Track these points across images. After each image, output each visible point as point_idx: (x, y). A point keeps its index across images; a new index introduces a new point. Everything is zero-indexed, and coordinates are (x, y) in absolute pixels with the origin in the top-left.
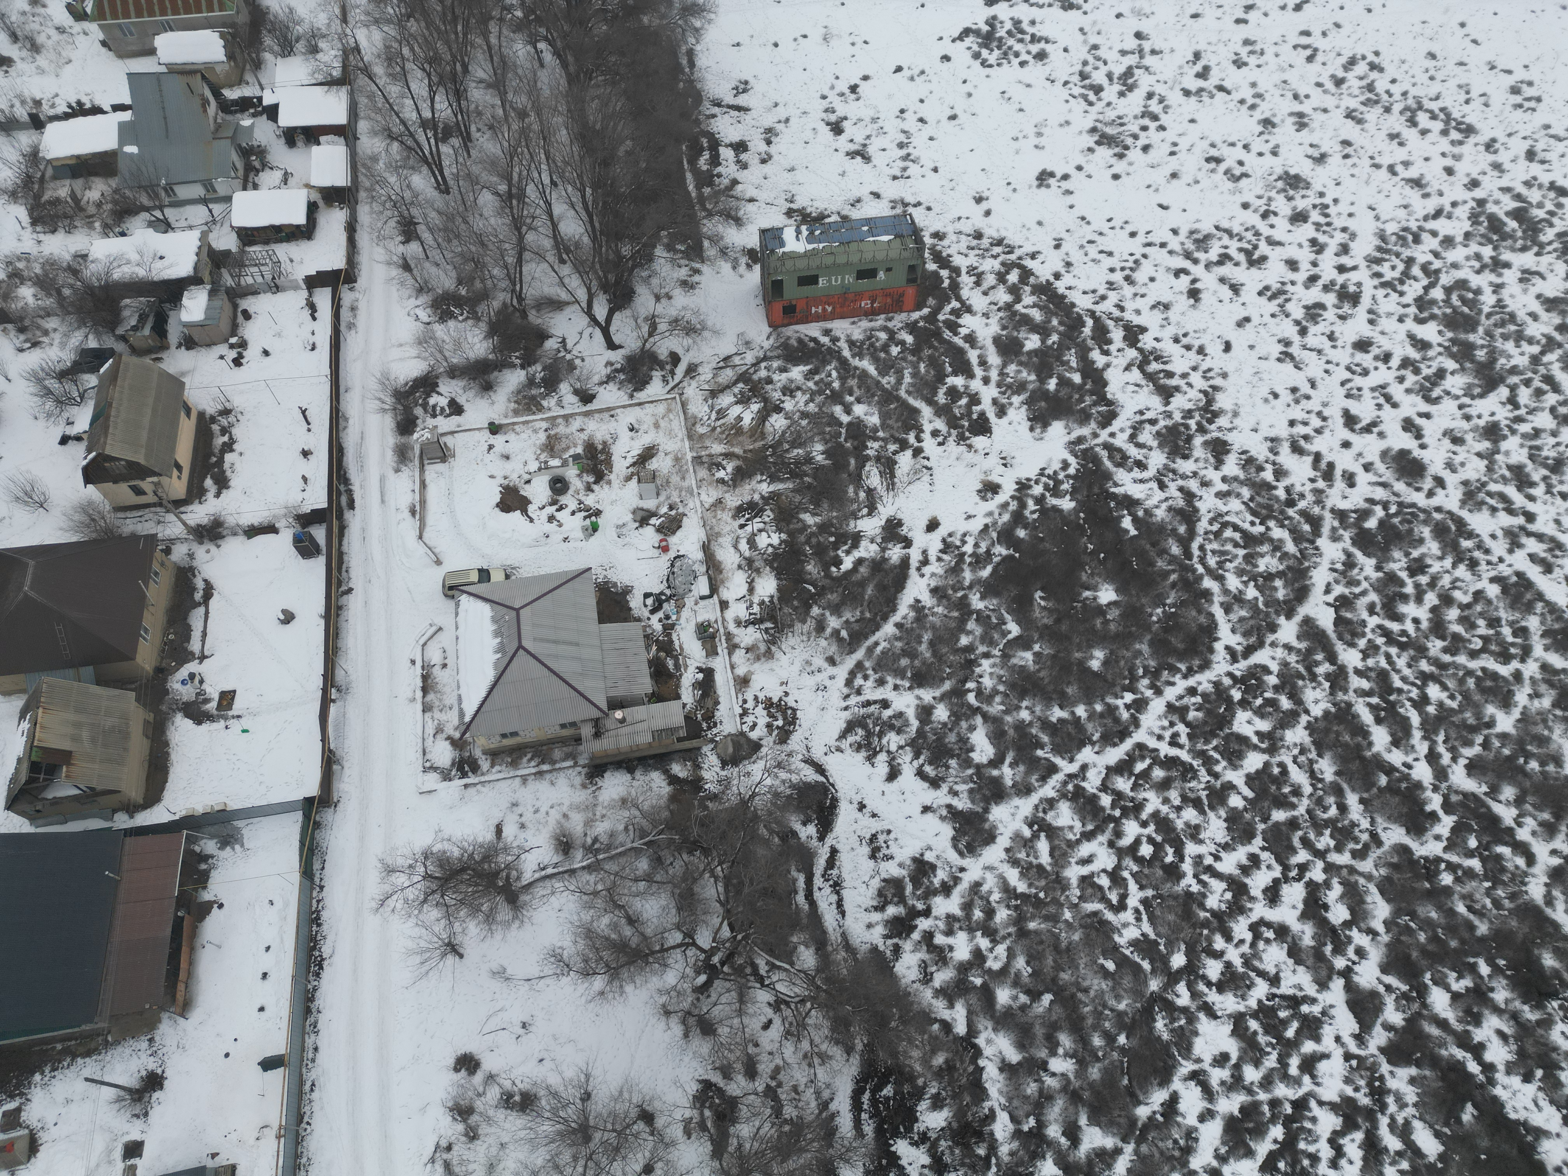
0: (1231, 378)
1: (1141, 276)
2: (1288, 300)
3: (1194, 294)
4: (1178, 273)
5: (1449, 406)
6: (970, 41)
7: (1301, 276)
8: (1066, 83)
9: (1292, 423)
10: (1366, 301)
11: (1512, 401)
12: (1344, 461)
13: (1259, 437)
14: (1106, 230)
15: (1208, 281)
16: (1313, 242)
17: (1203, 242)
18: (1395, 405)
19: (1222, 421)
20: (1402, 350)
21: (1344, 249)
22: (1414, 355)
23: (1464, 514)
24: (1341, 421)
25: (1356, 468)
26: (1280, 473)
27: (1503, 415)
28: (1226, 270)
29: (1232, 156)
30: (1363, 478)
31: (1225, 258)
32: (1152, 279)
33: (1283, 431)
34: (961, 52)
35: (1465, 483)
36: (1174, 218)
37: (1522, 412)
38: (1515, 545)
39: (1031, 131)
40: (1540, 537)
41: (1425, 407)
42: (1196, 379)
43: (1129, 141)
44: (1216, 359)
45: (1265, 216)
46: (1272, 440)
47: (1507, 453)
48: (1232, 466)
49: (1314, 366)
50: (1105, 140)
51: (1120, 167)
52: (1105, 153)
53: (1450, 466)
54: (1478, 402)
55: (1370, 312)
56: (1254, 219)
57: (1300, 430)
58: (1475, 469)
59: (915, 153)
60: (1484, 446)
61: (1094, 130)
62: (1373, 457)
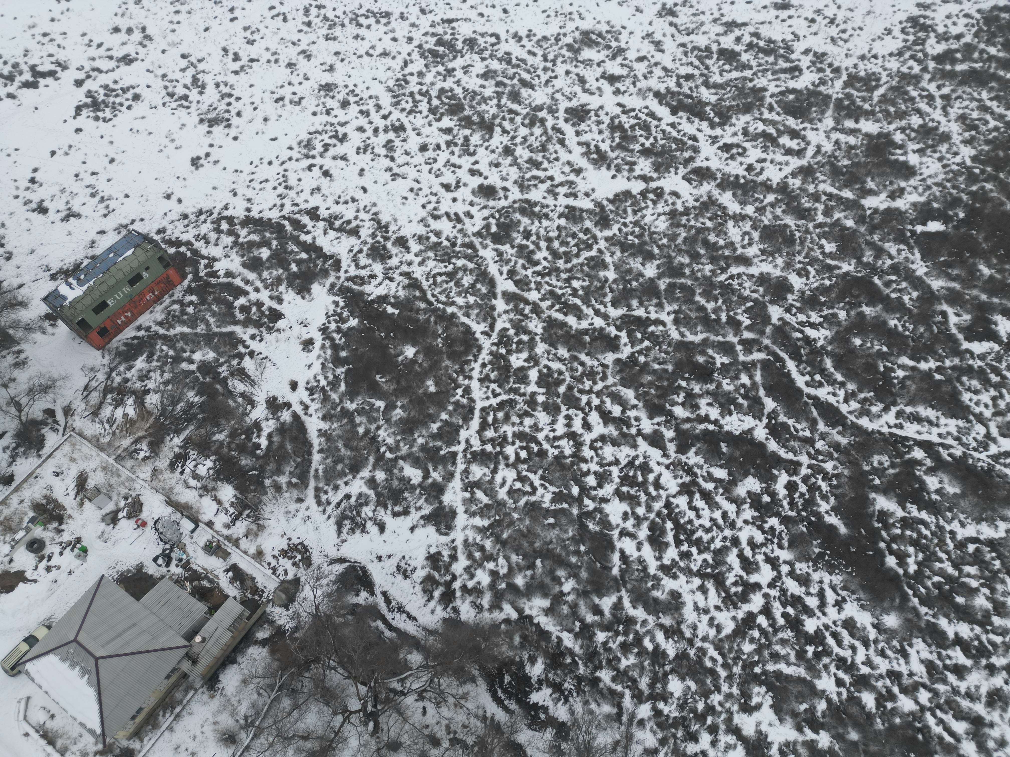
0: (379, 204)
1: (292, 182)
2: (373, 148)
3: (326, 174)
4: (310, 168)
5: (481, 152)
6: (85, 112)
7: (370, 133)
8: (164, 104)
9: (424, 206)
10: (408, 126)
11: (505, 131)
12: (460, 208)
13: (415, 223)
14: (254, 170)
15: (328, 163)
16: (361, 112)
17: (309, 145)
18: (460, 167)
19: (392, 228)
20: (442, 139)
21: (378, 107)
22: (449, 138)
23: (526, 196)
24: (443, 190)
25: (468, 208)
26: (438, 234)
27: (505, 140)
28: (332, 152)
29: (287, 92)
30: (474, 210)
31: (326, 147)
32: (300, 180)
33: (423, 213)
34: (84, 120)
35: (516, 182)
36: (284, 142)
37: (512, 133)
38: (555, 195)
39: (166, 142)
40: (562, 184)
41: (472, 159)
42: (362, 215)
43: (226, 115)
44: (364, 200)
45: (328, 113)
46: (422, 220)
47: (521, 156)
48: (415, 247)
49: (411, 173)
50: (213, 122)
51: (233, 132)
52: (218, 130)
53: (503, 179)
54: (492, 141)
55: (414, 130)
56: (325, 118)
57: (430, 207)
58: (514, 174)
59: (106, 195)
60: (509, 159)
61: (202, 121)
62: (470, 197)
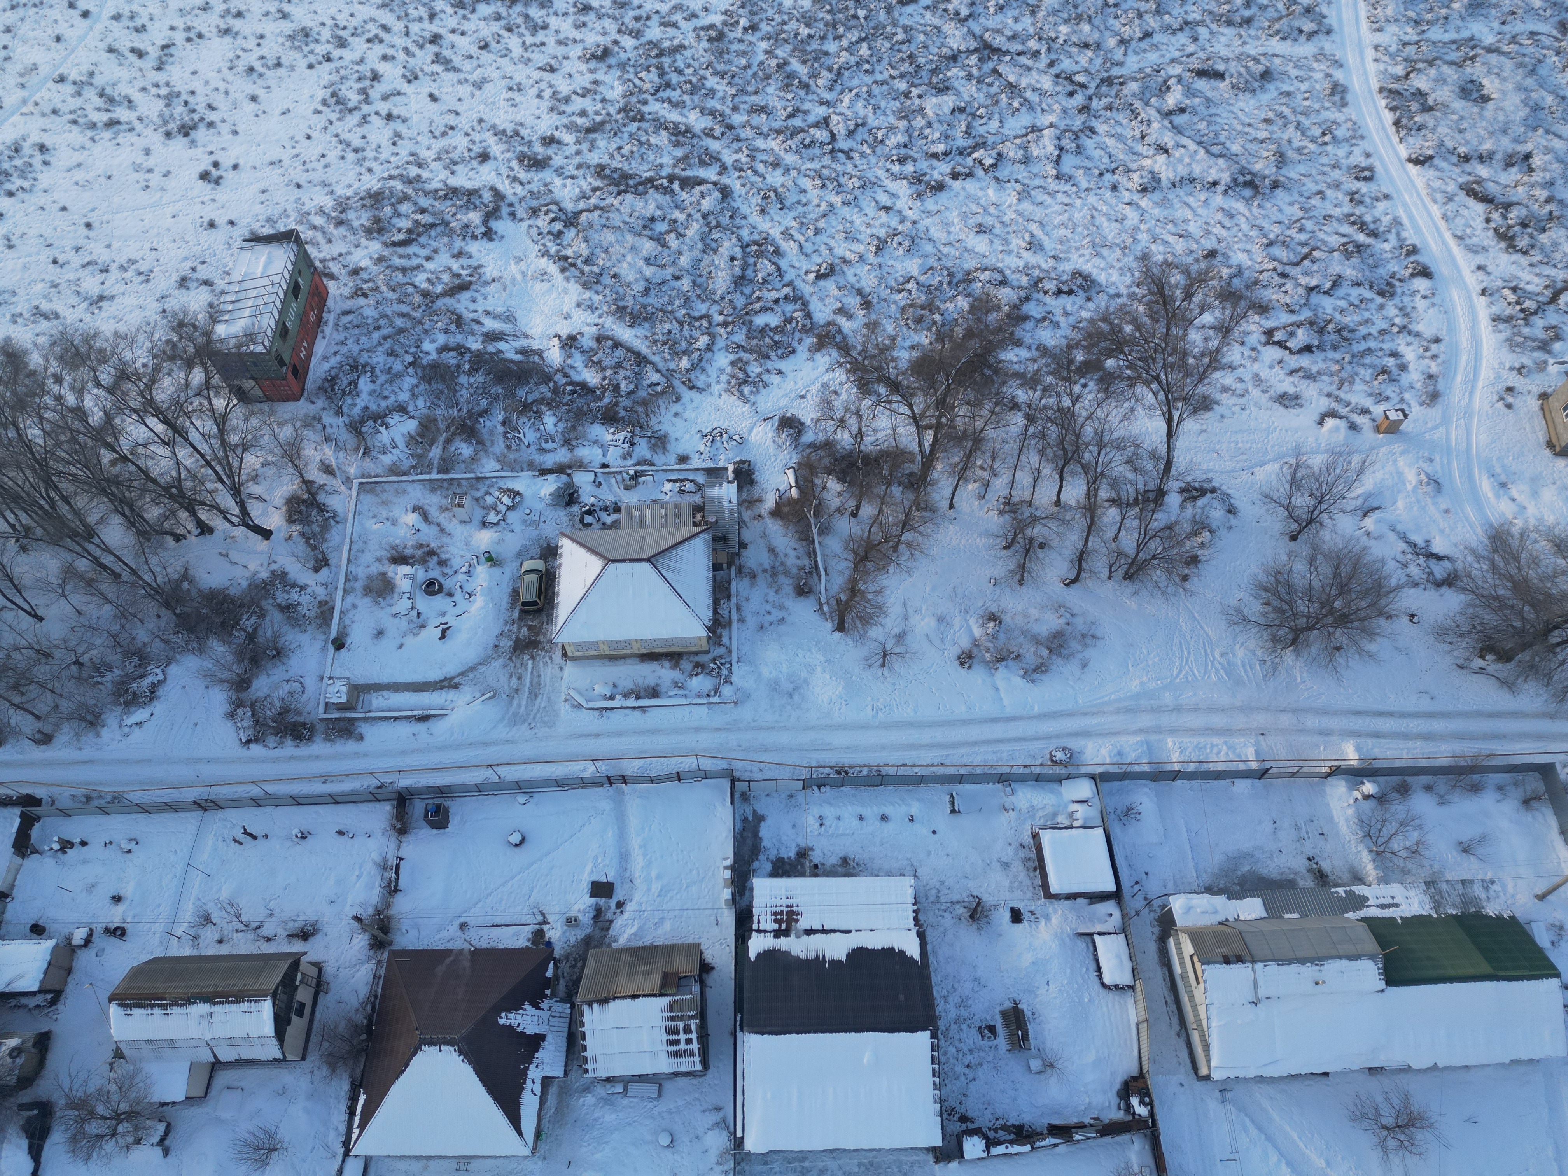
0: (485, 117)
1: (357, 142)
2: (422, 70)
3: (389, 117)
4: (365, 119)
5: (553, 21)
7: (401, 56)
8: (93, 139)
9: (539, 96)
10: (441, 31)
12: (583, 81)
13: (545, 117)
14: (295, 151)
15: (384, 108)
16: (369, 41)
18: (543, 44)
19: (523, 132)
20: (496, 27)
21: (384, 27)
22: (503, 23)
23: (643, 40)
24: (546, 74)
25: (590, 77)
26: (583, 113)
28: (375, 94)
29: (252, 59)
30: (600, 76)
31: (363, 92)
32: (364, 137)
33: (546, 104)
35: (619, 31)
36: (305, 109)
38: (675, 25)
39: (141, 176)
40: (670, 13)
41: (550, 32)
42: (478, 136)
43: (196, 117)
44: (464, 123)
45: (329, 60)
46: (552, 109)
48: (568, 138)
49: (492, 73)
50: (186, 130)
51: (225, 129)
52: (201, 134)
53: (604, 34)
54: (555, 6)
55: (453, 31)
56: (327, 66)
57: (548, 93)
58: (610, 24)
61: (168, 135)
62: (584, 67)
